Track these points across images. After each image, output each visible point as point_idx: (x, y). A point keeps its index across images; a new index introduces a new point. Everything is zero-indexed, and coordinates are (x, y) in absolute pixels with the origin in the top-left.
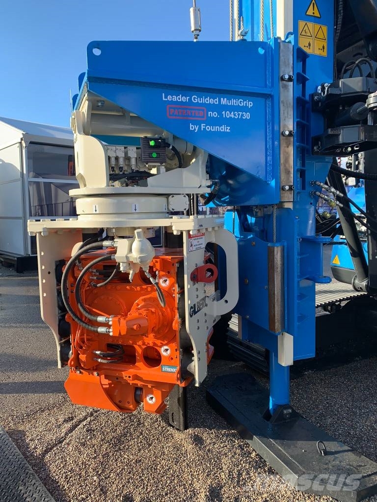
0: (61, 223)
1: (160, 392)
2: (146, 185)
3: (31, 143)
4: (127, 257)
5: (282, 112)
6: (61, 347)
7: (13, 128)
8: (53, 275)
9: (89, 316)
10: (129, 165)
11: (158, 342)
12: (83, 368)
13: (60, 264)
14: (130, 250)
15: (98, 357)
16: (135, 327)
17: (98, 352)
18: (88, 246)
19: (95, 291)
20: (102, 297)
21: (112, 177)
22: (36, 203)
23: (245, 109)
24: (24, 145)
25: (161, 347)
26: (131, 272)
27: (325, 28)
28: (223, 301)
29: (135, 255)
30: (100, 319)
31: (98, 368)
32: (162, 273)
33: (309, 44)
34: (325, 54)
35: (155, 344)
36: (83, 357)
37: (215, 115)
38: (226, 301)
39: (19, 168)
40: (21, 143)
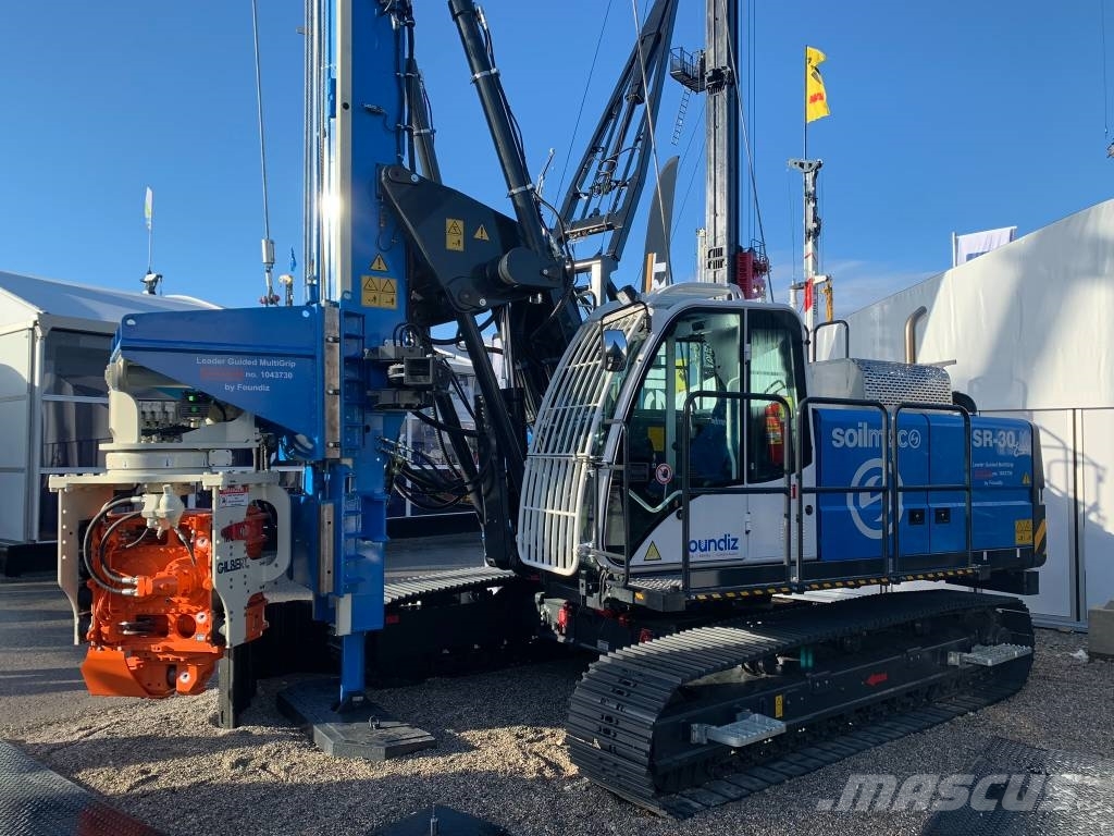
0: (89, 478)
1: (195, 668)
2: (181, 440)
3: (54, 329)
4: (154, 513)
5: (327, 372)
6: (81, 620)
7: (21, 301)
8: (75, 535)
9: (114, 578)
10: (167, 419)
11: (193, 609)
12: (105, 644)
13: (84, 525)
14: (158, 507)
15: (123, 628)
16: (162, 586)
17: (124, 623)
18: (116, 502)
19: (124, 555)
20: (132, 561)
21: (145, 432)
22: (52, 438)
23: (287, 369)
24: (39, 333)
25: (195, 614)
26: (160, 529)
27: (394, 282)
28: (273, 565)
29: (162, 511)
30: (126, 580)
31: (124, 641)
32: (200, 533)
33: (375, 298)
34: (394, 306)
35: (190, 611)
36: (105, 629)
37: (253, 375)
38: (276, 565)
39: (26, 376)
40: (33, 329)
